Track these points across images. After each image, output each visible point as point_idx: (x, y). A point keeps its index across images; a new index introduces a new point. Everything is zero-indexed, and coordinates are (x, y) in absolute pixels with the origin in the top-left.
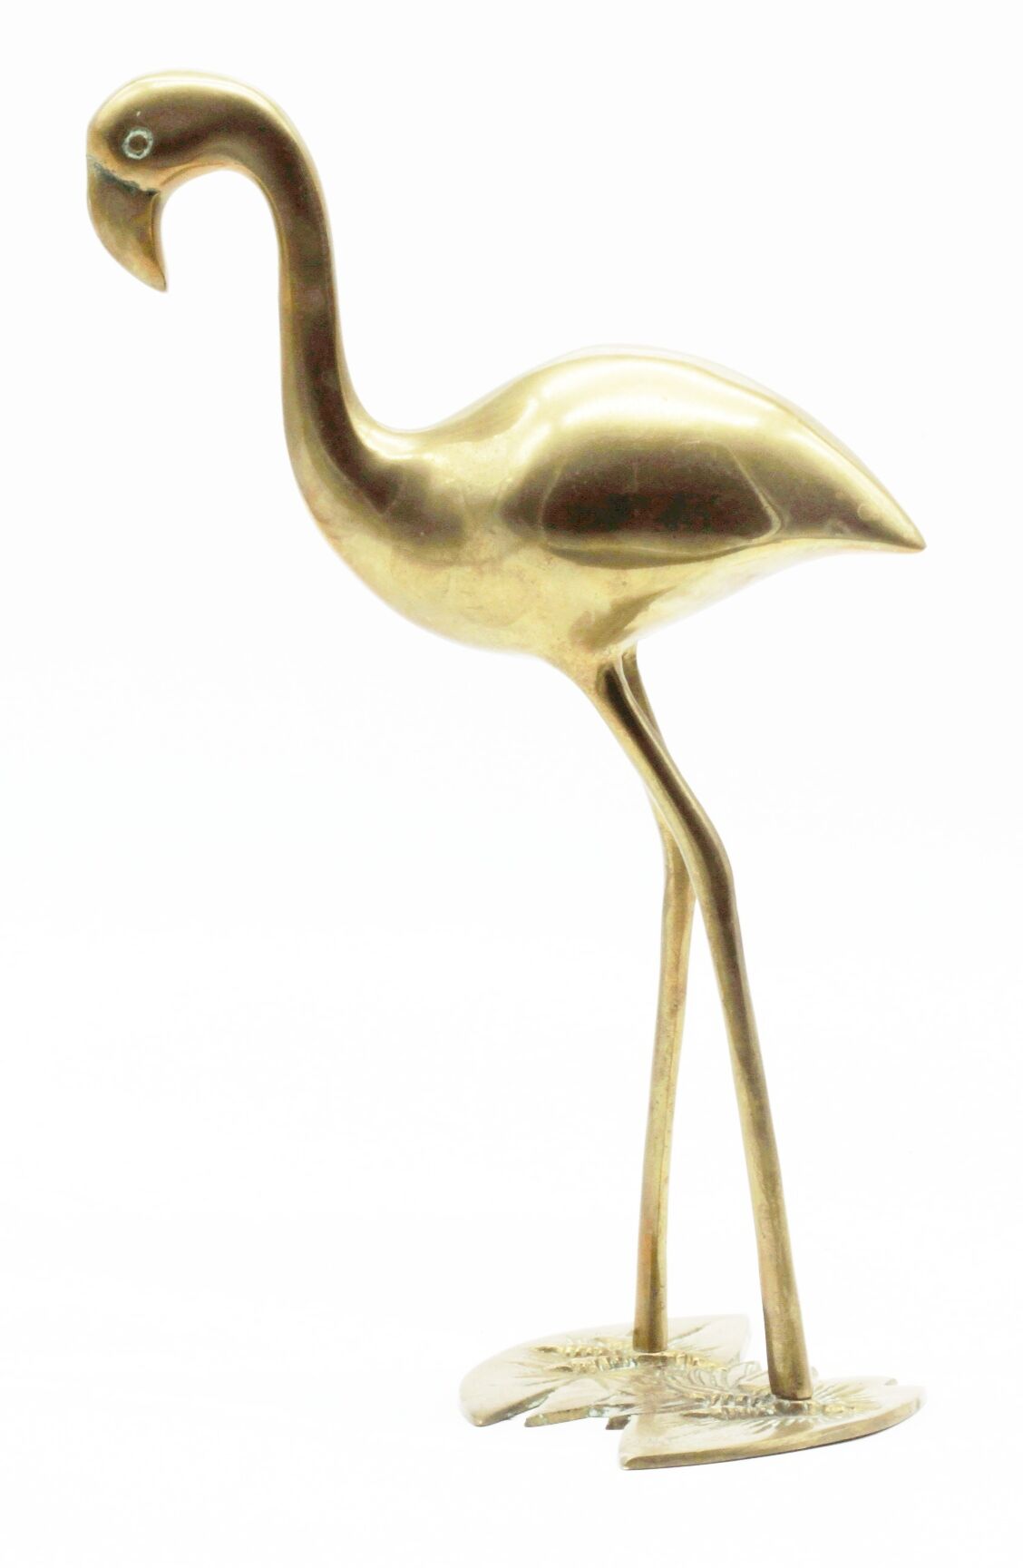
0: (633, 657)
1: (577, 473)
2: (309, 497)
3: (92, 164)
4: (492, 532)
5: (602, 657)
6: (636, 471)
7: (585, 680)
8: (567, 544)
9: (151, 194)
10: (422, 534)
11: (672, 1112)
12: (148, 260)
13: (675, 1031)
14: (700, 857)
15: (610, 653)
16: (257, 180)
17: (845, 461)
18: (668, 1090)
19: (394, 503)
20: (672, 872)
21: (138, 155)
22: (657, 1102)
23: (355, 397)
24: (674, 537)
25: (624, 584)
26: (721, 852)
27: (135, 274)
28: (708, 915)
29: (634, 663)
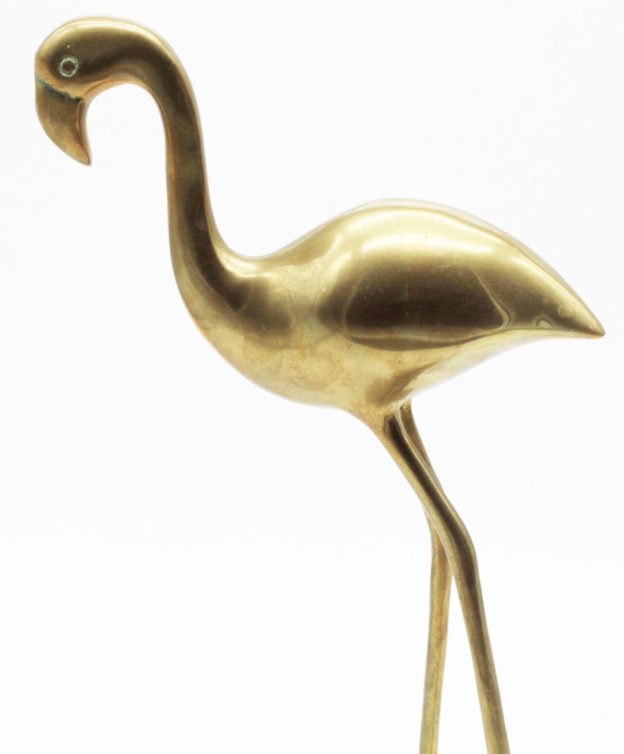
0: (409, 407)
1: (367, 288)
2: (188, 302)
3: (38, 80)
4: (311, 328)
5: (386, 410)
6: (407, 286)
7: (375, 426)
8: (361, 335)
9: (78, 100)
10: (264, 328)
11: (439, 711)
12: (78, 146)
13: (440, 657)
14: (454, 544)
15: (392, 407)
16: (149, 90)
17: (549, 276)
18: (435, 695)
19: (244, 307)
20: (437, 550)
21: (69, 74)
22: (429, 704)
23: (218, 235)
24: (433, 331)
25: (400, 362)
26: (468, 540)
27: (69, 154)
28: (460, 583)
29: (410, 412)
